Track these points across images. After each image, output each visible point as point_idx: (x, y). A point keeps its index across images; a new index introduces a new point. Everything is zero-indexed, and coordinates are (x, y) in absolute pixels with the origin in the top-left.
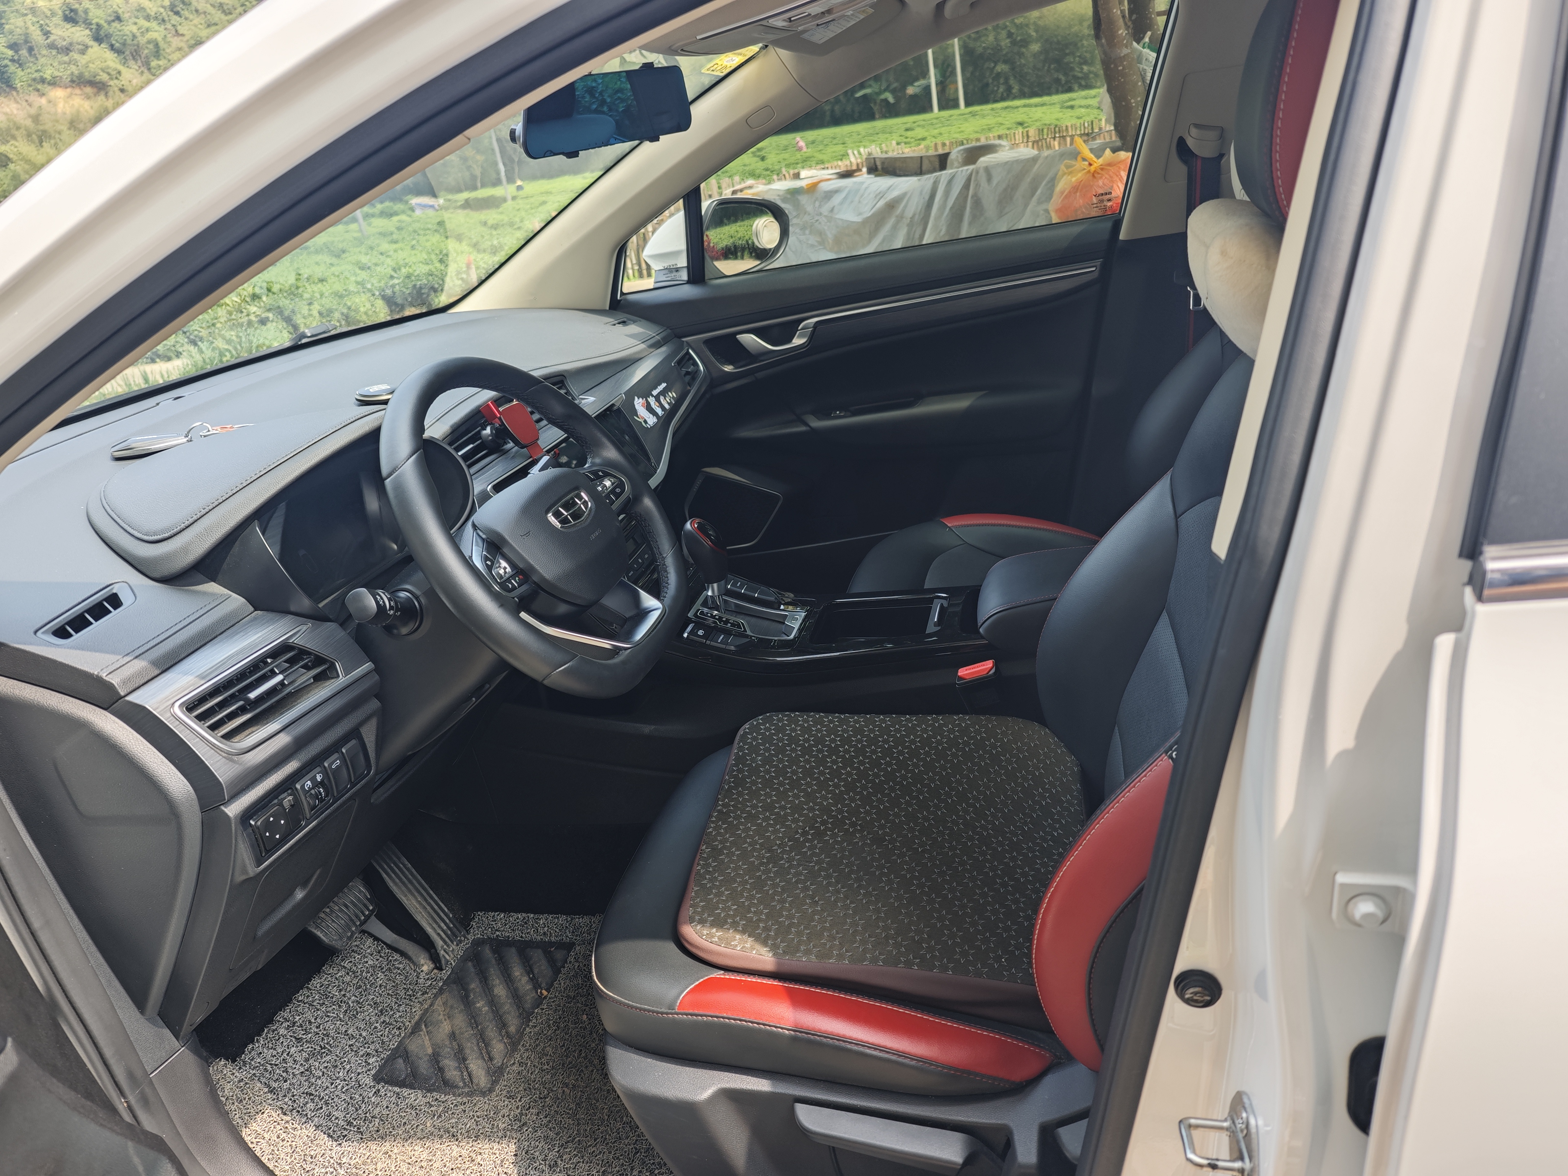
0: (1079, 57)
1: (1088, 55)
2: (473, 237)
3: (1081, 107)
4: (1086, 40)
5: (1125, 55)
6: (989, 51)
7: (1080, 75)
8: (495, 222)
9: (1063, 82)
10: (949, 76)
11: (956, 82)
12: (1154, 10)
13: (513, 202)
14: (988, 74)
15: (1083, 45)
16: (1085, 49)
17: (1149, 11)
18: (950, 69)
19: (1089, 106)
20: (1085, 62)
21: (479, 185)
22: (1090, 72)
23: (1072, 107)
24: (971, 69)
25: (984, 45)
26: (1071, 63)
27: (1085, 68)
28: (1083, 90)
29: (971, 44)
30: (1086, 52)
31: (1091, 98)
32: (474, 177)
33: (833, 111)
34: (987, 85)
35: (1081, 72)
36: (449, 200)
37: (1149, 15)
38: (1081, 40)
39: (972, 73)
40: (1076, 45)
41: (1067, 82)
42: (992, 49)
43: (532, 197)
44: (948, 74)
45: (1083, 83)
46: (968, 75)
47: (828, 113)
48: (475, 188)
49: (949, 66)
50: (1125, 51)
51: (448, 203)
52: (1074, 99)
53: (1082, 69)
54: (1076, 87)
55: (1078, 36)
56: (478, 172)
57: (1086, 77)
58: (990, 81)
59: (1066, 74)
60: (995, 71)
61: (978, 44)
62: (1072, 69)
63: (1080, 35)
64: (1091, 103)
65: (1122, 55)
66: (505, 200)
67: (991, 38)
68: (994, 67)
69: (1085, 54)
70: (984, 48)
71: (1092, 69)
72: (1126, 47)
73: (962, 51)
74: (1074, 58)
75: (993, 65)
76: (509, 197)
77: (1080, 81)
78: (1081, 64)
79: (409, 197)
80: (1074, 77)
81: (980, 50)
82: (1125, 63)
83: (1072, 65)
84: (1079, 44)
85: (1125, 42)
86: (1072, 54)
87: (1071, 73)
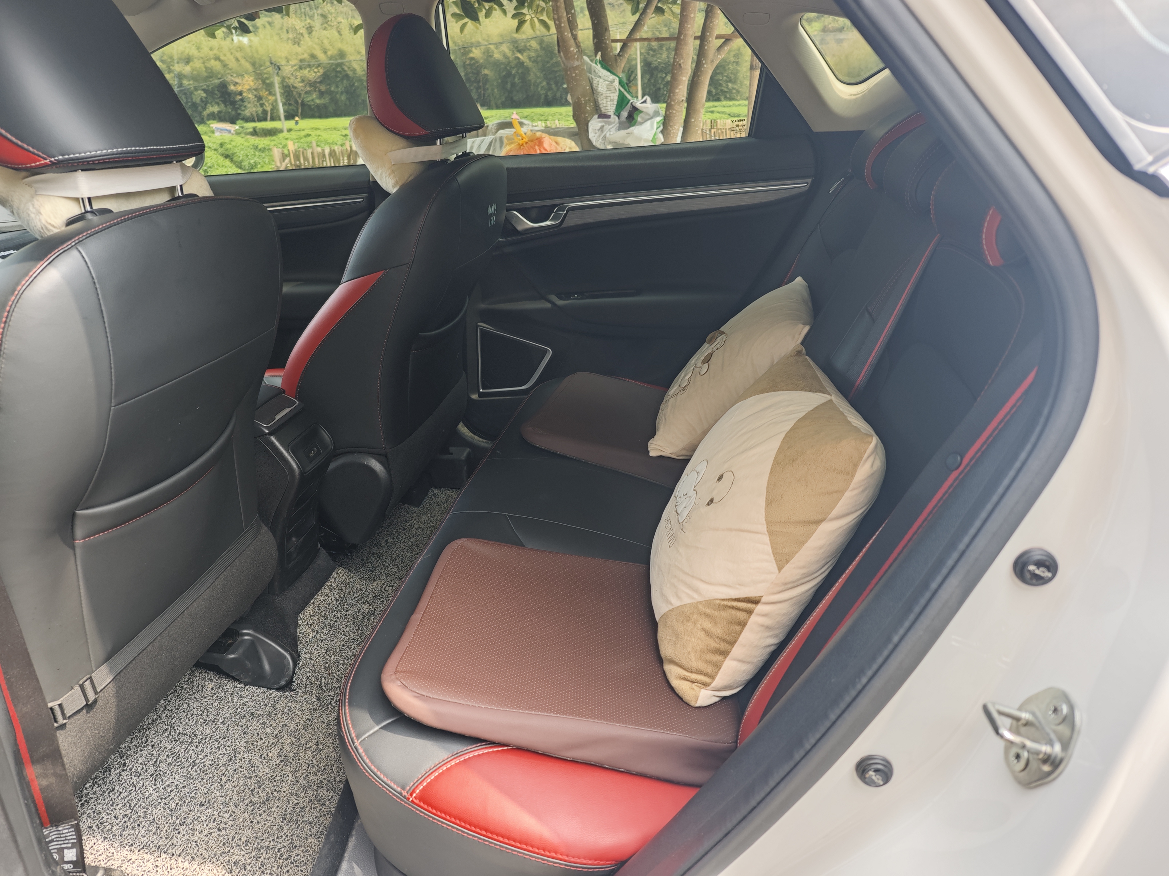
0: (726, 76)
1: (732, 76)
2: (241, 156)
3: (718, 112)
4: (732, 65)
5: (576, 66)
6: (662, 65)
7: (726, 89)
8: (263, 146)
9: (714, 94)
10: (633, 80)
11: (636, 85)
12: (609, 38)
13: (288, 133)
14: (660, 81)
15: (729, 68)
16: (730, 71)
17: (605, 38)
18: (633, 75)
19: (724, 112)
20: (730, 81)
21: (269, 118)
22: (734, 88)
23: (712, 112)
24: (648, 76)
25: (659, 60)
26: (721, 80)
27: (730, 85)
28: (727, 101)
29: (650, 59)
30: (731, 73)
31: (728, 107)
32: (265, 112)
33: (546, 96)
34: (659, 89)
35: (727, 88)
36: (242, 127)
37: (605, 41)
38: (728, 65)
39: (649, 80)
40: (724, 68)
41: (716, 94)
42: (664, 64)
43: (303, 130)
44: (632, 78)
45: (728, 96)
46: (646, 81)
47: (543, 96)
48: (265, 119)
49: (632, 72)
50: (576, 63)
51: (241, 129)
52: (716, 107)
53: (728, 85)
54: (722, 98)
55: (726, 62)
56: (268, 108)
57: (730, 91)
58: (662, 86)
59: (716, 88)
60: (666, 80)
61: (655, 59)
62: (721, 85)
63: (728, 61)
64: (725, 111)
65: (575, 66)
66: (281, 131)
67: (664, 56)
68: (666, 76)
69: (730, 75)
70: (659, 62)
71: (735, 86)
72: (578, 60)
73: (642, 64)
74: (723, 77)
75: (664, 75)
76: (285, 130)
77: (725, 94)
78: (727, 82)
79: (210, 122)
80: (722, 90)
81: (655, 64)
82: (577, 72)
83: (721, 82)
84: (727, 68)
85: (576, 56)
86: (722, 73)
87: (720, 88)
